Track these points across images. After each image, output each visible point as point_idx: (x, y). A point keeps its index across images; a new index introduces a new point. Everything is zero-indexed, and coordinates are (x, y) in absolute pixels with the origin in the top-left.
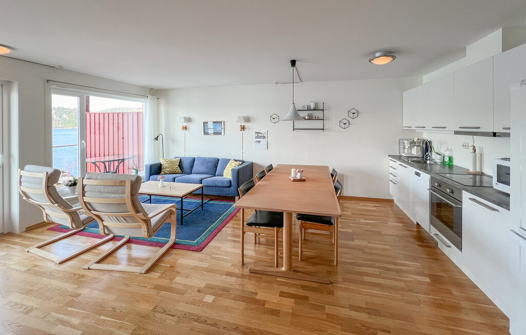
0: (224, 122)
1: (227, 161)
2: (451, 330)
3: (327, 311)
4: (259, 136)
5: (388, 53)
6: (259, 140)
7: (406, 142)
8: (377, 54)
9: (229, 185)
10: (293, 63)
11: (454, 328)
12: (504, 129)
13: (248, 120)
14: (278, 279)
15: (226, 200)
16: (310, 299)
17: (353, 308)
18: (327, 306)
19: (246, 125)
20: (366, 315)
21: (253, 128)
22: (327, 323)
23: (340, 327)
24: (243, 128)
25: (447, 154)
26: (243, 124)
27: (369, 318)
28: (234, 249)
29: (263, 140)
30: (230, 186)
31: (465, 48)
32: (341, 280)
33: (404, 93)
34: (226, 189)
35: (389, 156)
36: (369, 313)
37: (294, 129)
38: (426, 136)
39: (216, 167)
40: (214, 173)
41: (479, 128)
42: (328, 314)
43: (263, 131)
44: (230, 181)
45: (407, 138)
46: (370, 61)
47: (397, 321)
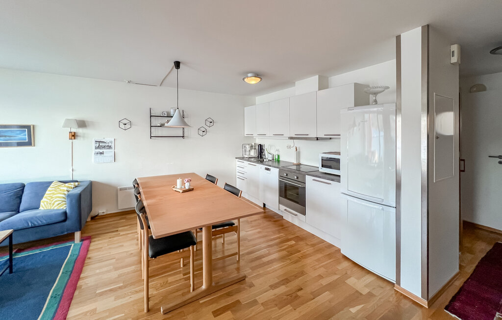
0: (34, 126)
1: (46, 185)
2: (322, 266)
3: (260, 301)
4: (101, 146)
5: (257, 75)
6: (101, 151)
7: (247, 146)
8: (249, 75)
9: (63, 218)
10: (177, 65)
11: (323, 264)
12: (325, 135)
13: (82, 124)
14: (201, 302)
15: (55, 242)
16: (241, 301)
17: (273, 287)
18: (256, 298)
19: (80, 131)
20: (283, 287)
21: (91, 136)
22: (267, 311)
23: (277, 308)
24: (74, 136)
25: (275, 153)
26: (73, 130)
27: (286, 287)
28: (121, 300)
29: (108, 150)
30: (65, 221)
31: (295, 83)
32: (250, 271)
33: (245, 108)
34: (57, 225)
35: (236, 158)
36: (283, 284)
37: (151, 137)
38: (259, 141)
39: (20, 198)
40: (15, 208)
41: (308, 135)
42: (262, 304)
43: (107, 140)
44: (65, 213)
45: (249, 143)
46: (244, 79)
47: (300, 278)
